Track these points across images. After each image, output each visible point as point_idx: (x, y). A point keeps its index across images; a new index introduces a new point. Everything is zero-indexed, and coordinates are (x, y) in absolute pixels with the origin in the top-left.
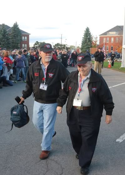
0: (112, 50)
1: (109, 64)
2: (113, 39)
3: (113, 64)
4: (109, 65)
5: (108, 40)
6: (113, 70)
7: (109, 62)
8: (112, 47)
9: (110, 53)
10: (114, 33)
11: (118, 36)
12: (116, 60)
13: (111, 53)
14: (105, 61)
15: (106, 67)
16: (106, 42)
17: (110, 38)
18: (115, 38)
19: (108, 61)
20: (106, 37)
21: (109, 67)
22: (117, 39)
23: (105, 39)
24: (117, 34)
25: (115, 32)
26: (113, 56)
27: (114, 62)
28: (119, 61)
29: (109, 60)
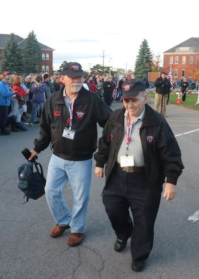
0: (183, 75)
1: (179, 98)
2: (184, 59)
3: (184, 98)
4: (178, 100)
5: (178, 59)
6: (184, 108)
7: (178, 95)
8: (183, 72)
9: (180, 81)
10: (186, 50)
11: (193, 53)
12: (190, 92)
13: (182, 80)
14: (171, 94)
15: (173, 104)
16: (174, 63)
17: (181, 57)
18: (188, 56)
19: (177, 93)
20: (174, 56)
21: (179, 102)
22: (192, 59)
23: (172, 59)
24: (192, 50)
25: (188, 48)
26: (185, 85)
27: (187, 95)
28: (194, 94)
29: (178, 91)
